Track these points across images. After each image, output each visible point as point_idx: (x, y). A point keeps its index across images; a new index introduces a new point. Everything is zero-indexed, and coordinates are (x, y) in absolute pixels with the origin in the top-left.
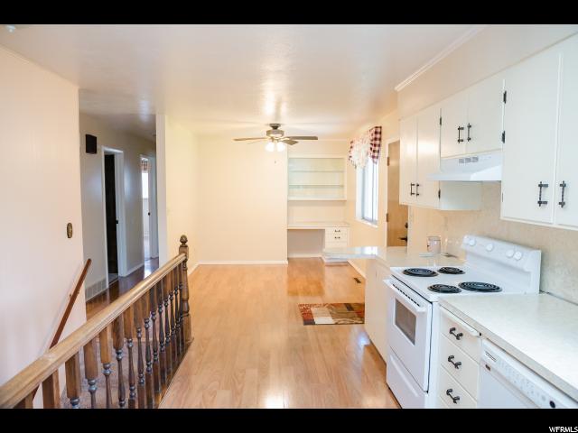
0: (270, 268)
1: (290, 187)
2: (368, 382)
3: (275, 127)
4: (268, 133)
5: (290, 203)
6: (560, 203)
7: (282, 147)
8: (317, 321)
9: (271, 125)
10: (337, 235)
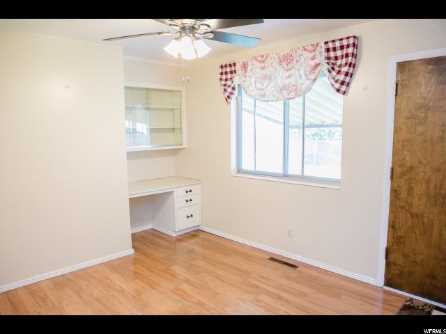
10: (190, 197)
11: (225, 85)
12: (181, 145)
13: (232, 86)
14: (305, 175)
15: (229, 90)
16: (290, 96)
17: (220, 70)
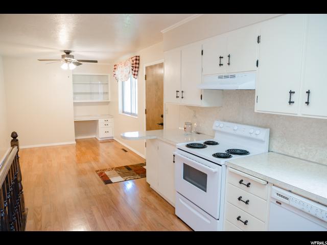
0: (65, 147)
1: (75, 94)
2: (164, 216)
3: (68, 53)
4: (63, 56)
5: (75, 104)
6: (306, 103)
7: (73, 67)
8: (113, 180)
9: (65, 51)
10: (107, 123)
12: (109, 100)
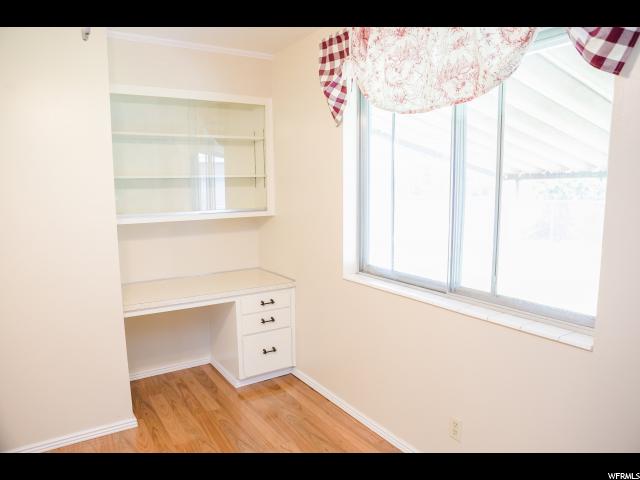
5: (125, 232)
10: (268, 312)
11: (327, 84)
12: (266, 210)
13: (341, 83)
14: (499, 293)
15: (336, 93)
16: (462, 95)
17: (321, 53)
